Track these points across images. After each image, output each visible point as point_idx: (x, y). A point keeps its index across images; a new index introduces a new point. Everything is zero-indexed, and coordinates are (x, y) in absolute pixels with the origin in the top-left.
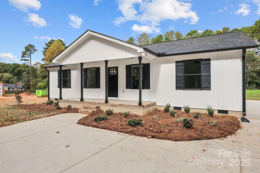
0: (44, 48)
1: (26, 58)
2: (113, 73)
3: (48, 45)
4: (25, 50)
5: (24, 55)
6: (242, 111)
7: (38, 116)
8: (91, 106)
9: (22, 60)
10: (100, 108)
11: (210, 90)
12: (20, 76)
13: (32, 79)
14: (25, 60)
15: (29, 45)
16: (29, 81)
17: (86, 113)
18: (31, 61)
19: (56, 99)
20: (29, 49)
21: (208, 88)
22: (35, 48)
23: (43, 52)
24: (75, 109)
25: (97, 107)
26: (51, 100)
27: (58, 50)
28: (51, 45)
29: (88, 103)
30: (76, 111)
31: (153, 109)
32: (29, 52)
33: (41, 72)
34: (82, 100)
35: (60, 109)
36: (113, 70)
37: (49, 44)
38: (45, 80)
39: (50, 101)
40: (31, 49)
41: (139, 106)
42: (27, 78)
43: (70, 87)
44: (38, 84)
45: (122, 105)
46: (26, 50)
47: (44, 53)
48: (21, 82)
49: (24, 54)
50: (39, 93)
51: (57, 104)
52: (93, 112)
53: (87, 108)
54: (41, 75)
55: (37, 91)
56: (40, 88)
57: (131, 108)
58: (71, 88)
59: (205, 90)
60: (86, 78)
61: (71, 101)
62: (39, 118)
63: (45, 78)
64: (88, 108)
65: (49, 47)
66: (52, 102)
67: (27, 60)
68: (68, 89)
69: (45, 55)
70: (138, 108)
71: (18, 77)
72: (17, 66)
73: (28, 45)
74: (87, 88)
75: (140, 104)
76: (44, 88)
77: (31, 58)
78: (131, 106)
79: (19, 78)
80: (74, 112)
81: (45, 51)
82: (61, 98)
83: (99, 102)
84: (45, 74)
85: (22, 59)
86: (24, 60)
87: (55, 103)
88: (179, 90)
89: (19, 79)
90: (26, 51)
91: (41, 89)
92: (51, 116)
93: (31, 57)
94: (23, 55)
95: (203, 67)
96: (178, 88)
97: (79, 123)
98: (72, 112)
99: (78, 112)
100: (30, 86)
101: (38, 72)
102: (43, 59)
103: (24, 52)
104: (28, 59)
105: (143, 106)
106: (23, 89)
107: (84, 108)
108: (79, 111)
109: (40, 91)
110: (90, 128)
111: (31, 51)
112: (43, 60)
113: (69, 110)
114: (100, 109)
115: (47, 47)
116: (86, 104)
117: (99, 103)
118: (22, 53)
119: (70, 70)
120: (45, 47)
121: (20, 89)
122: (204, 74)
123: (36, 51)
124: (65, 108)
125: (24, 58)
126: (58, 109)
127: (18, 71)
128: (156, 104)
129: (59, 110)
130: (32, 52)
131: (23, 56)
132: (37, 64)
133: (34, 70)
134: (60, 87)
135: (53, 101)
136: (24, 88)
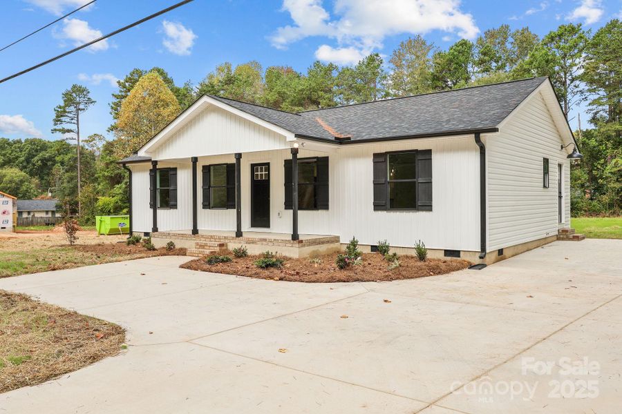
0: (113, 95)
1: (67, 126)
2: (262, 175)
3: (124, 87)
4: (62, 104)
5: (62, 116)
6: (480, 250)
7: (114, 259)
8: (209, 243)
9: (55, 130)
10: (227, 246)
11: (431, 210)
12: (48, 174)
13: (81, 186)
14: (64, 131)
15: (74, 86)
16: (73, 191)
18: (78, 133)
19: (146, 234)
20: (75, 99)
21: (428, 207)
22: (90, 96)
23: (112, 108)
24: (181, 249)
25: (221, 245)
26: (135, 234)
27: (152, 100)
28: (132, 87)
29: (206, 237)
30: (182, 252)
31: (328, 249)
32: (72, 108)
33: (107, 165)
34: (195, 231)
35: (154, 249)
36: (261, 171)
37: (127, 84)
38: (119, 189)
39: (135, 238)
40: (78, 99)
41: (291, 242)
42: (68, 182)
43: (175, 206)
44: (97, 199)
45: (265, 240)
46: (65, 101)
47: (116, 107)
48: (50, 194)
49: (60, 115)
50: (103, 223)
51: (148, 242)
52: (212, 252)
53: (203, 246)
54: (106, 174)
55: (98, 218)
56: (106, 211)
57: (279, 246)
58: (176, 208)
59: (422, 210)
60: (207, 187)
61: (174, 235)
62: (116, 261)
63: (119, 183)
64: (206, 247)
65: (129, 91)
66: (138, 240)
67: (69, 131)
68: (172, 211)
69: (117, 116)
70: (290, 245)
71: (42, 178)
72: (38, 146)
73: (69, 89)
74: (209, 208)
75: (295, 237)
76: (116, 210)
77: (78, 124)
78: (280, 241)
79: (44, 182)
80: (178, 255)
81: (118, 105)
82: (155, 229)
83: (226, 235)
84: (116, 172)
85: (56, 127)
86: (60, 130)
87: (144, 240)
88: (380, 212)
89: (45, 186)
90: (66, 106)
91: (109, 213)
92: (136, 258)
93: (78, 121)
94: (57, 116)
95: (419, 166)
96: (378, 207)
97: (182, 267)
98: (174, 255)
99: (185, 255)
100: (77, 203)
101: (99, 165)
102: (113, 128)
103: (60, 107)
104: (72, 129)
105: (302, 241)
106: (58, 215)
107: (198, 247)
108: (188, 252)
109: (107, 219)
110: (199, 272)
111: (79, 103)
112: (112, 130)
113: (170, 250)
114: (227, 249)
115: (121, 91)
116: (203, 239)
117: (225, 238)
118: (55, 110)
119: (175, 169)
120: (117, 93)
121: (50, 215)
122: (420, 180)
123: (91, 105)
124: (163, 248)
125: (59, 127)
126: (150, 250)
127: (42, 161)
128: (338, 241)
129: (151, 252)
130: (81, 106)
131: (58, 120)
132: (92, 139)
133: (86, 159)
134: (153, 206)
135: (140, 239)
136: (61, 212)
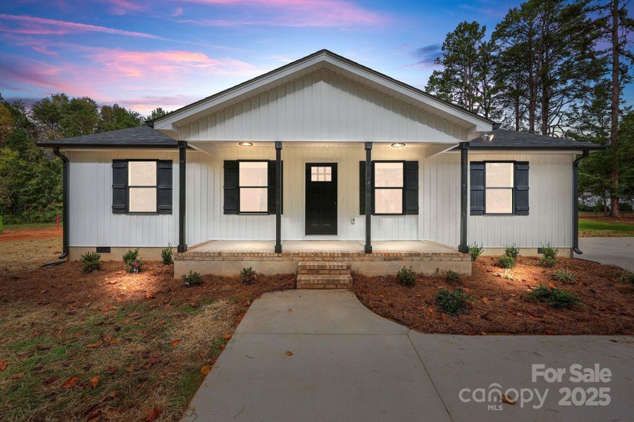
6: (572, 247)
11: (528, 214)
17: (327, 286)
21: (526, 212)
34: (279, 248)
41: (462, 255)
57: (441, 260)
59: (519, 215)
60: (234, 188)
64: (321, 272)
68: (160, 216)
70: (460, 259)
74: (237, 214)
78: (442, 255)
88: (476, 216)
99: (295, 288)
107: (304, 272)
119: (169, 162)
